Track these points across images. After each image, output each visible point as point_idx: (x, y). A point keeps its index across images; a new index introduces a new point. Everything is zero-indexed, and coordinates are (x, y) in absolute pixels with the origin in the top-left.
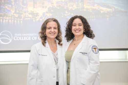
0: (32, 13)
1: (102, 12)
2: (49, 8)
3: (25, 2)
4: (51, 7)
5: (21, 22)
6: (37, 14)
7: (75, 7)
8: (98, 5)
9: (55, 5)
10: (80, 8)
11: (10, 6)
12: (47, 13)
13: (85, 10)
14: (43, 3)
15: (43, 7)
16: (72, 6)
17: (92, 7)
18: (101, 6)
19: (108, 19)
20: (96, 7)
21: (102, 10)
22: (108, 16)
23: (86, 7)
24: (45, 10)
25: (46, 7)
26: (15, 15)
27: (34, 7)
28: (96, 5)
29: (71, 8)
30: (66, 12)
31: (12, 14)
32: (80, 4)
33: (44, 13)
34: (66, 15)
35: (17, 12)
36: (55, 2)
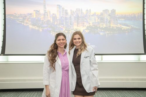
1: (123, 29)
2: (87, 27)
3: (72, 23)
4: (89, 26)
5: (69, 36)
6: (80, 30)
7: (105, 26)
8: (120, 24)
9: (91, 24)
10: (108, 26)
11: (63, 26)
12: (86, 30)
13: (111, 28)
14: (84, 24)
15: (83, 26)
16: (103, 25)
17: (116, 26)
18: (122, 25)
19: (127, 33)
20: (119, 26)
21: (122, 28)
22: (127, 32)
23: (112, 25)
24: (85, 28)
25: (85, 26)
26: (66, 31)
27: (78, 26)
28: (119, 24)
29: (102, 26)
30: (99, 29)
31: (64, 31)
32: (108, 24)
33: (84, 30)
34: (98, 31)
35: (67, 29)
36: (91, 22)
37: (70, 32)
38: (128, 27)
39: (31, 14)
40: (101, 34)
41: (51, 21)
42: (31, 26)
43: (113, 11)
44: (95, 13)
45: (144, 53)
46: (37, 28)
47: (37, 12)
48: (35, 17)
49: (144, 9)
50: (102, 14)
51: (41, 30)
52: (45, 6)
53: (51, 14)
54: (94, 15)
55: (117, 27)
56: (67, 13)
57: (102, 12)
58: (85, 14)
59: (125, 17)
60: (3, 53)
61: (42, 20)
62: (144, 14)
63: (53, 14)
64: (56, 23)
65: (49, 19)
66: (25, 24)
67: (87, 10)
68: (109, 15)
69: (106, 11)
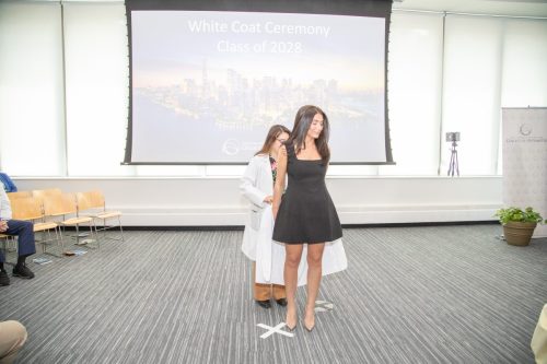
0: (264, 117)
1: (350, 116)
2: (284, 111)
3: (256, 104)
4: (288, 109)
6: (270, 118)
8: (345, 108)
11: (238, 109)
12: (282, 116)
14: (278, 105)
15: (278, 110)
18: (349, 109)
20: (343, 110)
21: (349, 114)
22: (357, 122)
25: (281, 109)
27: (267, 110)
38: (358, 114)
39: (178, 87)
41: (217, 98)
42: (178, 110)
43: (334, 83)
44: (300, 86)
45: (385, 161)
46: (189, 114)
47: (190, 82)
48: (185, 92)
49: (386, 81)
50: (312, 88)
51: (196, 117)
52: (204, 71)
53: (217, 85)
54: (298, 88)
55: (340, 113)
56: (246, 86)
57: (312, 83)
58: (280, 86)
59: (354, 95)
60: (128, 160)
61: (199, 96)
62: (386, 91)
63: (221, 87)
64: (225, 104)
65: (213, 95)
66: (167, 106)
67: (284, 80)
68: (326, 90)
69: (319, 82)
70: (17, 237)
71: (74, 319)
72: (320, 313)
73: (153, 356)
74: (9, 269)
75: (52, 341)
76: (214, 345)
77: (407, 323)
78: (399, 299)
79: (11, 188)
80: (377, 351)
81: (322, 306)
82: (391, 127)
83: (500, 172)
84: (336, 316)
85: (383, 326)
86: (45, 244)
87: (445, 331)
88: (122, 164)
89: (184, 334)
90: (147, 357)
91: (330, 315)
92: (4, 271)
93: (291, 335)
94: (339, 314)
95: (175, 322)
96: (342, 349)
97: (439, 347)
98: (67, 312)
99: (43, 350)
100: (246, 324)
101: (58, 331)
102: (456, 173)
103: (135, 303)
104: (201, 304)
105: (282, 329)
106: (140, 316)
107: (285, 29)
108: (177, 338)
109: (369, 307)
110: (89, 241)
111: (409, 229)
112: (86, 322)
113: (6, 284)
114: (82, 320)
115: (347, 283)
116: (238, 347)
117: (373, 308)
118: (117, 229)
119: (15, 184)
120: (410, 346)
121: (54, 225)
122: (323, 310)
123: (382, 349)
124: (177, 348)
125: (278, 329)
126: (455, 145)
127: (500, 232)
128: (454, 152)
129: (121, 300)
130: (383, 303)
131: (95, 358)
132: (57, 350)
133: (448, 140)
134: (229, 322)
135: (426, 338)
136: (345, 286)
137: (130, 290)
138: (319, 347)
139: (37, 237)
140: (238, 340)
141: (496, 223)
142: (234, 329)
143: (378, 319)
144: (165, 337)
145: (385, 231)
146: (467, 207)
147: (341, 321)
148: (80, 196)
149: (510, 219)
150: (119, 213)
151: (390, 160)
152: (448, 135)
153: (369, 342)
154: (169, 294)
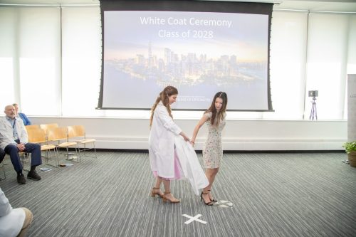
0: (188, 79)
1: (244, 79)
2: (201, 76)
3: (183, 71)
4: (204, 74)
6: (192, 80)
7: (223, 75)
8: (241, 74)
9: (206, 73)
10: (227, 76)
11: (171, 74)
12: (200, 79)
13: (231, 78)
14: (197, 72)
15: (197, 75)
16: (221, 74)
17: (237, 76)
18: (244, 75)
19: (249, 85)
20: (240, 76)
22: (249, 83)
23: (231, 75)
24: (198, 77)
25: (199, 74)
27: (190, 75)
29: (219, 76)
30: (216, 79)
32: (227, 73)
33: (197, 80)
36: (206, 70)
37: (181, 82)
38: (250, 78)
39: (133, 59)
40: (219, 85)
41: (158, 67)
42: (132, 74)
43: (234, 58)
44: (212, 59)
45: (267, 109)
46: (138, 76)
47: (141, 57)
48: (137, 63)
49: (269, 56)
50: (220, 61)
51: (144, 79)
52: (150, 49)
53: (158, 58)
54: (210, 61)
55: (238, 78)
56: (177, 59)
57: (219, 57)
58: (199, 59)
59: (248, 66)
60: (100, 106)
61: (146, 66)
62: (269, 63)
63: (160, 59)
64: (163, 70)
65: (155, 65)
66: (126, 72)
67: (202, 55)
68: (229, 62)
69: (224, 57)
70: (30, 154)
71: (65, 207)
72: (224, 208)
73: (115, 233)
74: (25, 174)
75: (52, 220)
76: (155, 227)
77: (282, 217)
78: (277, 201)
79: (27, 123)
80: (262, 235)
81: (225, 204)
82: (271, 87)
83: (346, 118)
84: (235, 211)
85: (266, 218)
86: (47, 159)
87: (308, 223)
88: (96, 108)
89: (135, 220)
90: (112, 233)
91: (231, 211)
92: (22, 175)
93: (205, 222)
94: (236, 210)
95: (129, 211)
96: (239, 233)
97: (304, 234)
98: (61, 203)
99: (46, 226)
100: (175, 214)
101: (55, 214)
102: (315, 118)
103: (104, 198)
104: (146, 201)
105: (199, 218)
106: (106, 207)
107: (203, 23)
108: (130, 222)
109: (256, 206)
110: (75, 157)
111: (283, 155)
112: (72, 209)
113: (24, 183)
114: (71, 207)
115: (241, 189)
116: (170, 229)
117: (259, 206)
118: (92, 150)
119: (29, 120)
120: (285, 233)
121: (53, 147)
122: (226, 206)
123: (266, 234)
124: (131, 227)
125: (196, 218)
126: (314, 99)
127: (345, 158)
128: (314, 103)
129: (95, 196)
130: (266, 203)
131: (79, 233)
132: (55, 226)
133: (310, 95)
134: (164, 213)
135: (294, 228)
136: (240, 192)
137: (100, 189)
138: (224, 231)
139: (43, 154)
140: (170, 225)
141: (343, 152)
142: (168, 217)
143: (262, 214)
144: (123, 221)
145: (267, 155)
146: (322, 141)
147: (238, 214)
148: (70, 129)
149: (353, 149)
150: (94, 140)
151: (270, 109)
152: (310, 92)
153: (257, 229)
154: (126, 193)
